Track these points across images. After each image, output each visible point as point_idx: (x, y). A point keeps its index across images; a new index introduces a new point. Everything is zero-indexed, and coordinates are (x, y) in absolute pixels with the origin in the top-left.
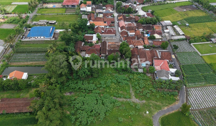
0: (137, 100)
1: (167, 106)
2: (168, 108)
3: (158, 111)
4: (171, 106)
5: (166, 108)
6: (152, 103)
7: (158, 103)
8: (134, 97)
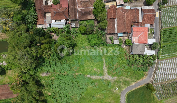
0: (110, 77)
1: (135, 81)
2: (135, 84)
3: (127, 87)
8: (107, 74)
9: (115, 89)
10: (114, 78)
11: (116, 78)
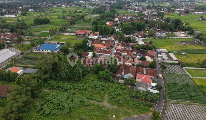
0: (109, 104)
1: (138, 114)
2: (138, 117)
3: (126, 117)
4: (142, 115)
5: (136, 116)
6: (123, 110)
7: (129, 111)
8: (106, 102)
9: (112, 116)
10: (113, 107)
11: (115, 107)
